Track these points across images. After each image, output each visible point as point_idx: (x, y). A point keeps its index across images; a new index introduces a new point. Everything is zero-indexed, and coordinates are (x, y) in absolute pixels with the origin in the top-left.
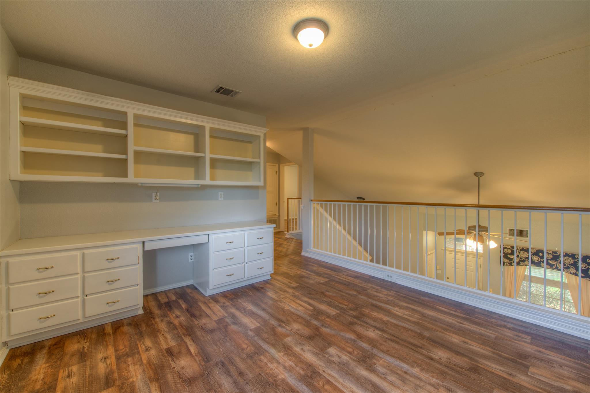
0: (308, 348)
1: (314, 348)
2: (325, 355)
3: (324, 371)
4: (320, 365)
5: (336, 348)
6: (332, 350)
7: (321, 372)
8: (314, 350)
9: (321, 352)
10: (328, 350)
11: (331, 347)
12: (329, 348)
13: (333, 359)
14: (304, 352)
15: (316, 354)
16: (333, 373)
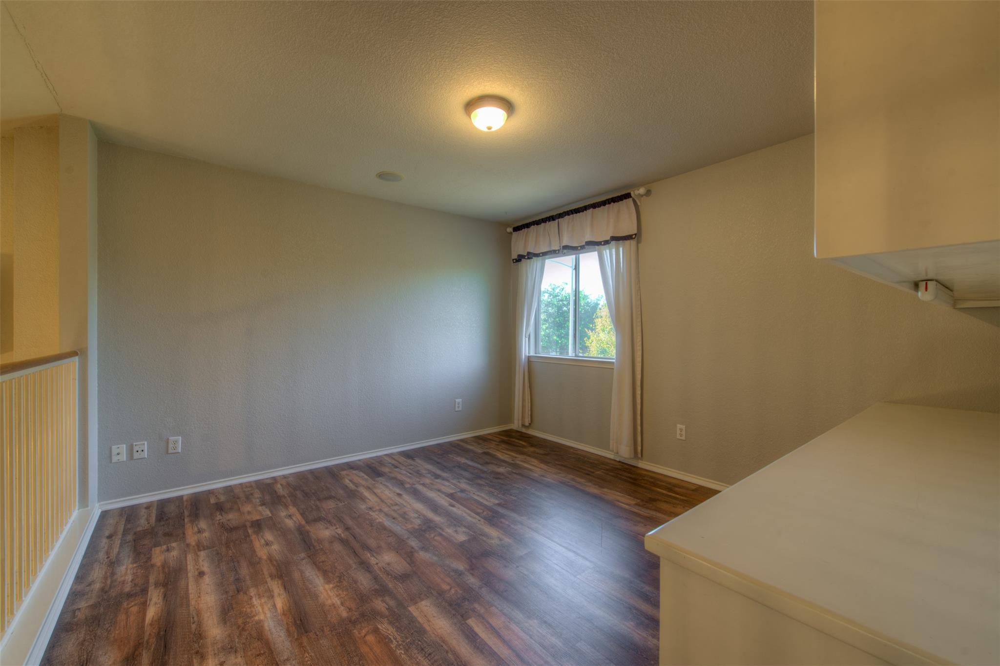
0: (493, 542)
1: (485, 541)
2: (473, 534)
3: (479, 520)
4: (482, 525)
5: (455, 541)
6: (462, 538)
7: (482, 520)
8: (485, 539)
9: (475, 537)
10: (467, 538)
11: (460, 542)
12: (464, 541)
13: (464, 530)
14: (499, 537)
15: (484, 534)
16: (469, 518)
